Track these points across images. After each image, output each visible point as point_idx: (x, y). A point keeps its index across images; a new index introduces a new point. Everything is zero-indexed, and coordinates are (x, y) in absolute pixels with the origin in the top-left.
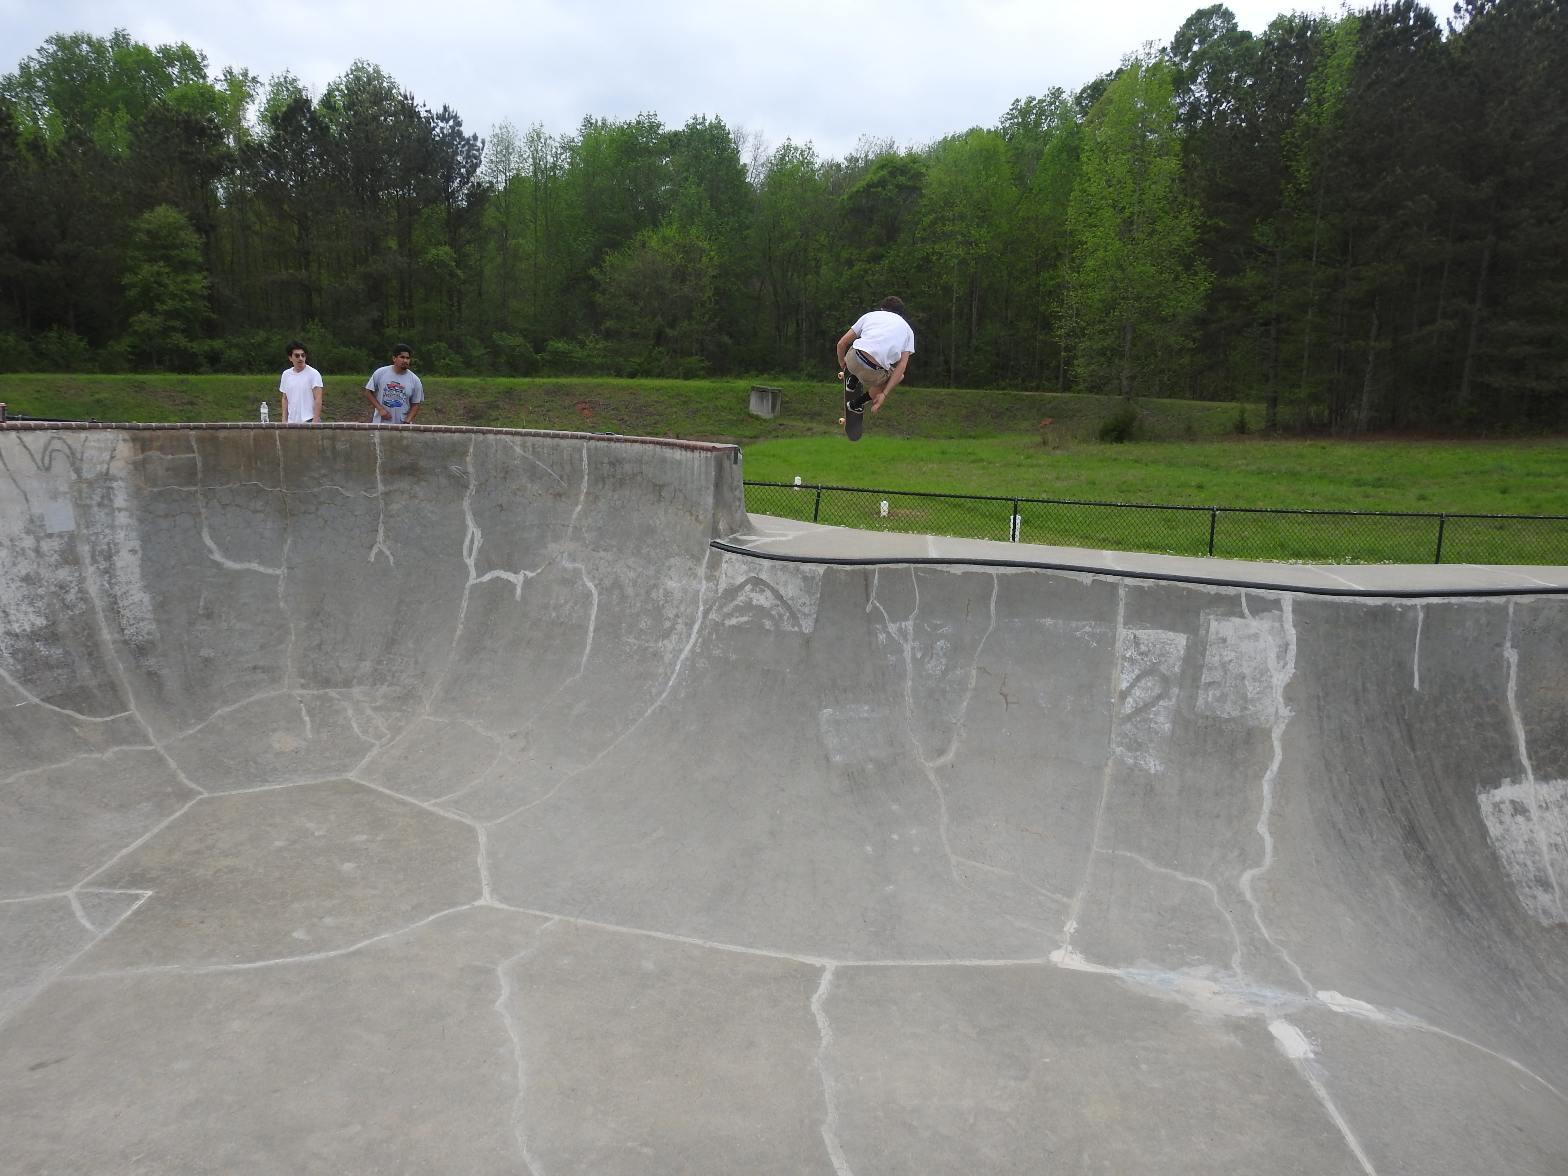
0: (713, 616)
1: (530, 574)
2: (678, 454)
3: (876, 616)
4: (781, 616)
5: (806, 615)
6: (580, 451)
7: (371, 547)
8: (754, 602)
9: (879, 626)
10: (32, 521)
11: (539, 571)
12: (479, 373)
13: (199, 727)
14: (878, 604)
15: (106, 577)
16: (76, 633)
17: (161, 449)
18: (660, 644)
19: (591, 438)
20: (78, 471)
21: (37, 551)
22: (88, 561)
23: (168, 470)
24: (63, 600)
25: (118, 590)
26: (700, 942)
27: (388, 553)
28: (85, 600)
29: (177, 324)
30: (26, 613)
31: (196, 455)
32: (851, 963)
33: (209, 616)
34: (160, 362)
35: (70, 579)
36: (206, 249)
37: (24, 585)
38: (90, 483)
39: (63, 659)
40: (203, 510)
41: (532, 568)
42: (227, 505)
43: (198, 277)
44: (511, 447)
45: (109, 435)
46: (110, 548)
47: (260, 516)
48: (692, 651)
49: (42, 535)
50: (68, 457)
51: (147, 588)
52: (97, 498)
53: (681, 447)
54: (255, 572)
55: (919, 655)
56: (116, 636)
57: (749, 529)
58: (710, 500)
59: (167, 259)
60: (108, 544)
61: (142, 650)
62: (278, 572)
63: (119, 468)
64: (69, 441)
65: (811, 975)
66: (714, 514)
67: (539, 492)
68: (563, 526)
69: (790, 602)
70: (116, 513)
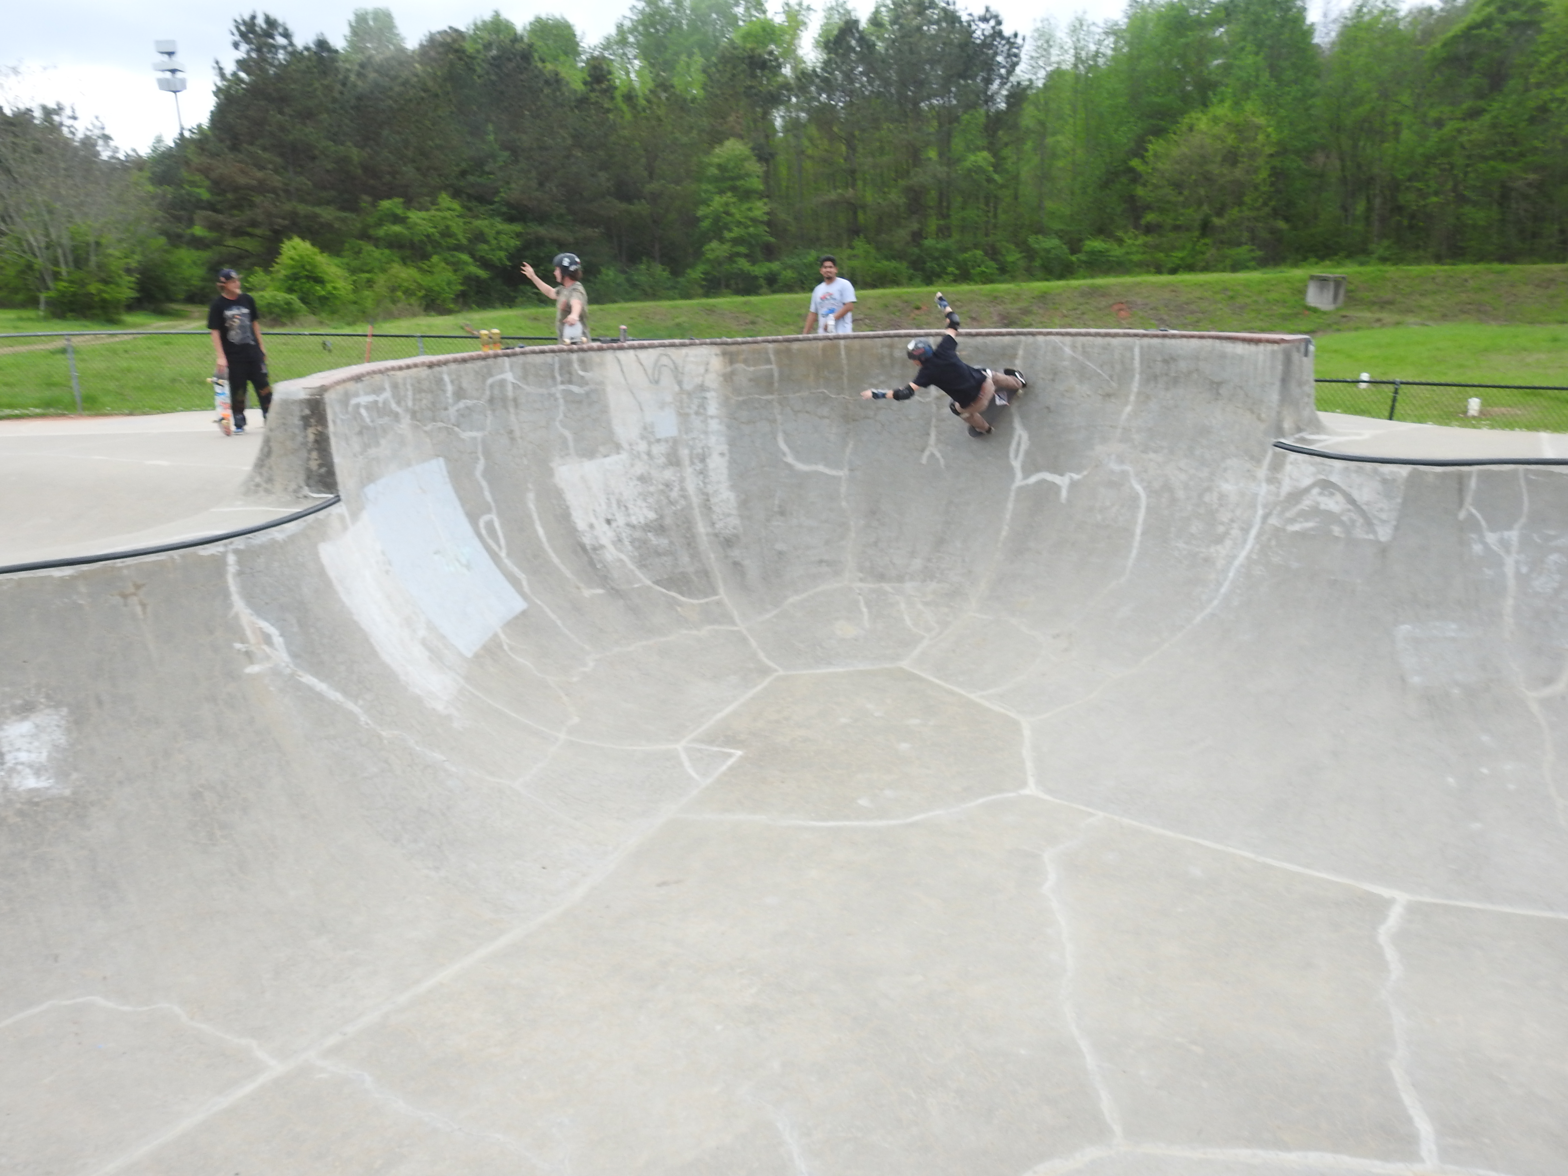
0: (1273, 521)
1: (1076, 477)
2: (1240, 349)
3: (1472, 524)
4: (1353, 522)
5: (1383, 522)
6: (1131, 349)
7: (923, 450)
8: (1322, 507)
9: (1474, 536)
10: (645, 428)
11: (1085, 473)
12: (1013, 279)
13: (774, 612)
14: (1474, 511)
15: (701, 477)
16: (678, 526)
17: (745, 361)
18: (1212, 550)
19: (1145, 336)
20: (680, 383)
21: (649, 454)
22: (686, 462)
23: (750, 380)
24: (668, 497)
25: (710, 489)
26: (1251, 856)
27: (938, 455)
28: (685, 497)
29: (742, 249)
30: (641, 507)
31: (774, 367)
32: (1427, 899)
33: (782, 513)
34: (728, 286)
35: (673, 478)
36: (767, 177)
37: (639, 483)
38: (689, 394)
39: (668, 549)
40: (779, 417)
41: (1078, 470)
42: (799, 411)
43: (759, 204)
44: (1061, 349)
45: (704, 351)
46: (704, 451)
47: (827, 421)
48: (1248, 558)
49: (652, 440)
50: (672, 371)
51: (733, 487)
52: (694, 407)
53: (1244, 340)
54: (822, 473)
55: (1524, 570)
56: (709, 530)
57: (1318, 427)
58: (1274, 396)
59: (734, 189)
60: (703, 448)
61: (729, 542)
62: (841, 473)
63: (712, 380)
64: (674, 357)
65: (1380, 907)
66: (1279, 413)
67: (1088, 393)
68: (1111, 426)
69: (1365, 507)
70: (710, 421)
